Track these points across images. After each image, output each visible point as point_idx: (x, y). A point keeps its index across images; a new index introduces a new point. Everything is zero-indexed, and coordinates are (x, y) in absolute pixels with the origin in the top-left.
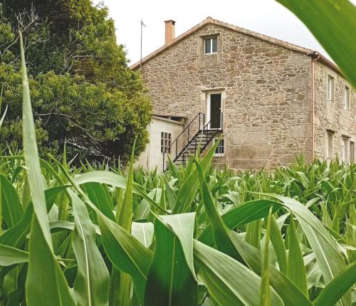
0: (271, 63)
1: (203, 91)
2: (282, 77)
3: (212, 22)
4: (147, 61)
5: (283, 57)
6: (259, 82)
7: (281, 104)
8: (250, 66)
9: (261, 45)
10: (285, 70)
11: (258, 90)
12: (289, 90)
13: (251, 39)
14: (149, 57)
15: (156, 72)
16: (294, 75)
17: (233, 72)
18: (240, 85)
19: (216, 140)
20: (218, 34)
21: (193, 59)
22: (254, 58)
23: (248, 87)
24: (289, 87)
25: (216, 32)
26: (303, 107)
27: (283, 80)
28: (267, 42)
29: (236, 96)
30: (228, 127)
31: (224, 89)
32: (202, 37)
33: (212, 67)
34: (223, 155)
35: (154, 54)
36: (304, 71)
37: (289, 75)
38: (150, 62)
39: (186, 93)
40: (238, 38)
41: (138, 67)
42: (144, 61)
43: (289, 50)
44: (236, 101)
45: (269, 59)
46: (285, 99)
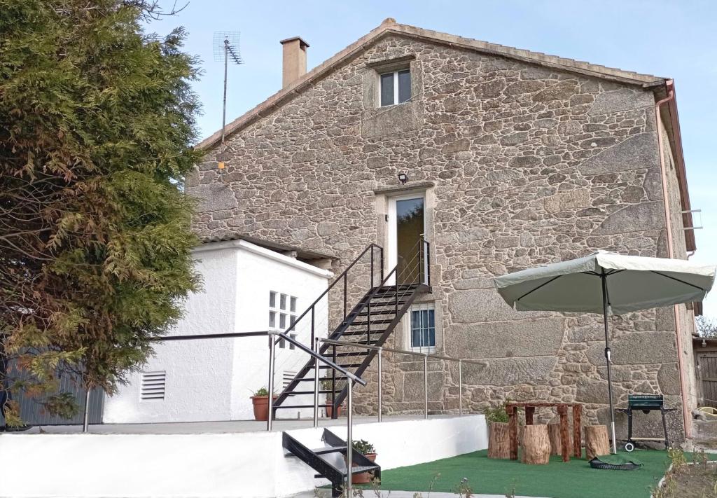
0: (549, 115)
1: (377, 193)
2: (579, 149)
3: (398, 29)
4: (239, 130)
5: (579, 100)
6: (520, 162)
7: (584, 213)
8: (494, 126)
9: (519, 74)
10: (587, 129)
11: (519, 183)
12: (600, 179)
13: (496, 63)
14: (244, 120)
15: (261, 154)
16: (612, 141)
17: (452, 142)
18: (471, 174)
19: (415, 313)
20: (413, 57)
21: (352, 119)
22: (505, 107)
23: (493, 176)
24: (601, 170)
25: (406, 53)
26: (642, 220)
27: (583, 155)
28: (535, 65)
29: (462, 201)
30: (445, 278)
31: (431, 185)
32: (370, 66)
33: (399, 135)
34: (432, 350)
35: (256, 112)
36: (637, 130)
37: (597, 141)
38: (246, 132)
39: (337, 198)
40: (462, 62)
41: (218, 143)
42: (229, 130)
43: (595, 79)
44: (463, 212)
45: (542, 108)
46: (591, 200)
